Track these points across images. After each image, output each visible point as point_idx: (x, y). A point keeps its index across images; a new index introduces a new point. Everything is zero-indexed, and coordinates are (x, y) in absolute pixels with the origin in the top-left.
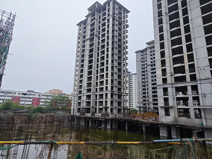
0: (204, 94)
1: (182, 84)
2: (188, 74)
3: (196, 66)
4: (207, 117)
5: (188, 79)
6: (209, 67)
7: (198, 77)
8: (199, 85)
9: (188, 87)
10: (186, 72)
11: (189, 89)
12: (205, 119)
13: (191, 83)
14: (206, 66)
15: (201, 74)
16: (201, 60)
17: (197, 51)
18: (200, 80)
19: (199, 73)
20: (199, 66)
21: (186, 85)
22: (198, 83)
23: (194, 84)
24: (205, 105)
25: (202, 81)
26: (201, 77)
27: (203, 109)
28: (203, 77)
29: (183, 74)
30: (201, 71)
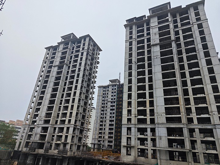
0: (160, 137)
1: (144, 126)
2: (148, 117)
3: (155, 111)
4: (161, 158)
5: (148, 121)
6: (165, 114)
7: (156, 121)
8: (157, 128)
9: (148, 129)
10: (147, 115)
11: (149, 130)
12: (160, 159)
13: (150, 126)
14: (162, 112)
15: (159, 119)
16: (160, 107)
17: (157, 100)
18: (158, 124)
19: (158, 118)
20: (158, 112)
21: (146, 127)
22: (156, 126)
23: (153, 126)
24: (160, 146)
25: (159, 125)
26: (158, 122)
27: (158, 150)
28: (160, 122)
29: (144, 116)
30: (159, 117)
